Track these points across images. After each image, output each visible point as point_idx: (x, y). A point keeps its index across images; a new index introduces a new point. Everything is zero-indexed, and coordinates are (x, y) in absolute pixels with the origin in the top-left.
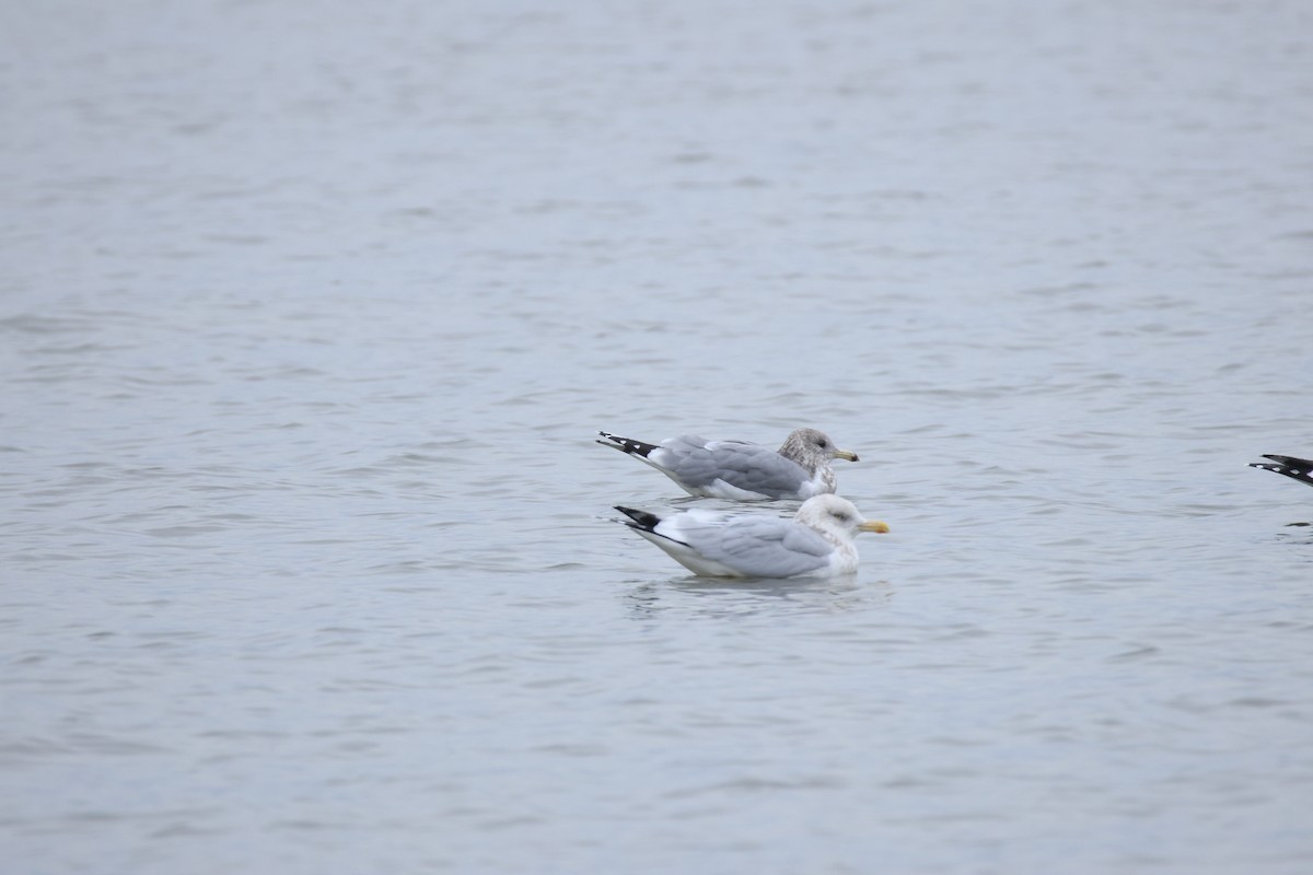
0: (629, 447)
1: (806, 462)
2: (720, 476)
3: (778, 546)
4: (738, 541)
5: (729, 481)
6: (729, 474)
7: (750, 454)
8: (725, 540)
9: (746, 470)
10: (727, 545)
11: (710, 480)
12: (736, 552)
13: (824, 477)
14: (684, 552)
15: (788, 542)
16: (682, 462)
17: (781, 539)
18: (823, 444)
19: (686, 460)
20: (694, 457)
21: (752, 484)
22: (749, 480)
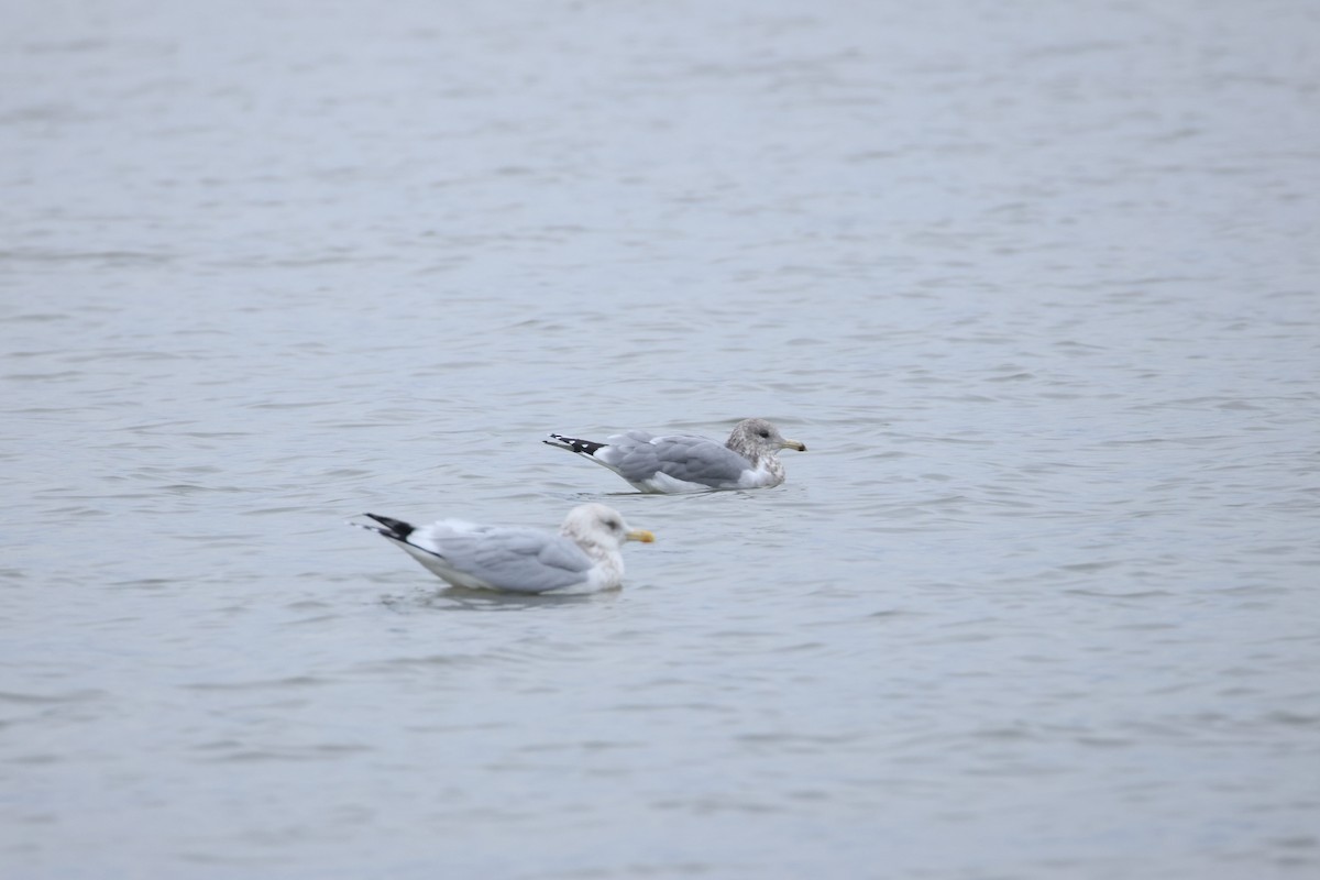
0: (577, 447)
1: (748, 452)
2: (660, 469)
3: (533, 561)
4: (492, 554)
5: (669, 473)
6: (668, 465)
7: (690, 444)
8: (479, 552)
9: (684, 460)
10: (480, 557)
11: (651, 473)
12: (488, 565)
13: (767, 466)
14: (437, 563)
15: (544, 556)
16: (625, 458)
17: (536, 553)
18: (765, 435)
19: (630, 455)
20: (638, 452)
21: (692, 475)
22: (690, 471)
